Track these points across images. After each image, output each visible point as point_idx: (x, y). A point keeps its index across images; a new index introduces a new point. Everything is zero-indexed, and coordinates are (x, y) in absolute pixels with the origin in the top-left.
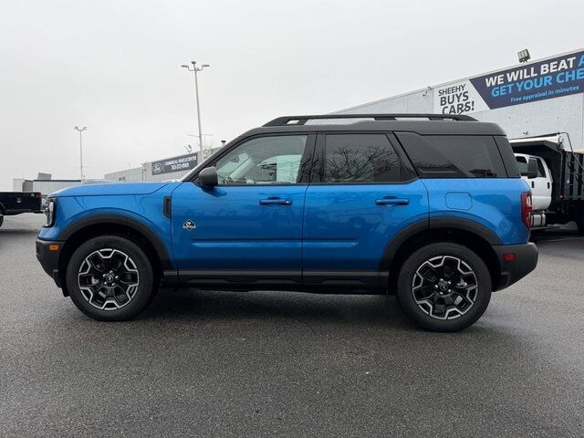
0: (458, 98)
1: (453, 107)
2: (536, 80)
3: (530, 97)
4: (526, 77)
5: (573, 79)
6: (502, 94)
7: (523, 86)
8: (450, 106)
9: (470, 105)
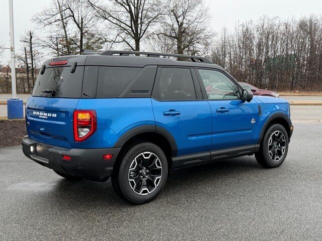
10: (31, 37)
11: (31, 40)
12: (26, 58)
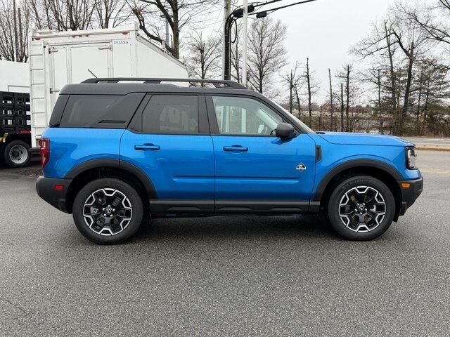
10: (349, 72)
11: (348, 75)
12: (342, 96)
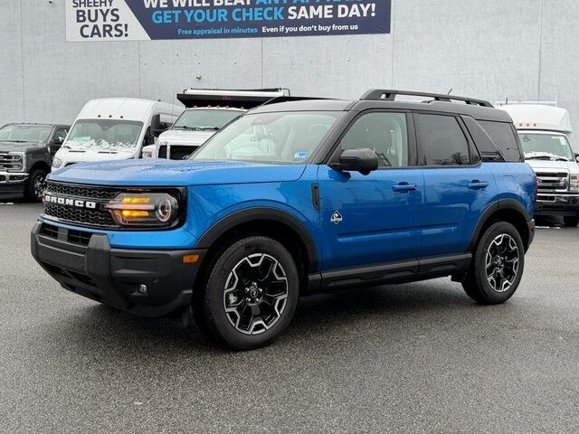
0: (105, 16)
1: (96, 27)
2: (208, 11)
3: (202, 32)
4: (196, 5)
5: (251, 19)
6: (166, 21)
7: (192, 17)
8: (91, 25)
9: (123, 28)
